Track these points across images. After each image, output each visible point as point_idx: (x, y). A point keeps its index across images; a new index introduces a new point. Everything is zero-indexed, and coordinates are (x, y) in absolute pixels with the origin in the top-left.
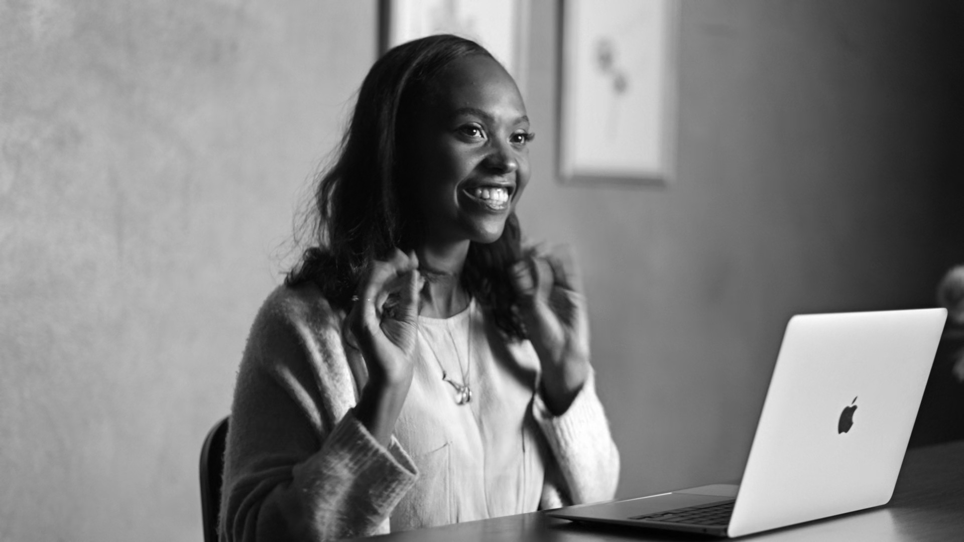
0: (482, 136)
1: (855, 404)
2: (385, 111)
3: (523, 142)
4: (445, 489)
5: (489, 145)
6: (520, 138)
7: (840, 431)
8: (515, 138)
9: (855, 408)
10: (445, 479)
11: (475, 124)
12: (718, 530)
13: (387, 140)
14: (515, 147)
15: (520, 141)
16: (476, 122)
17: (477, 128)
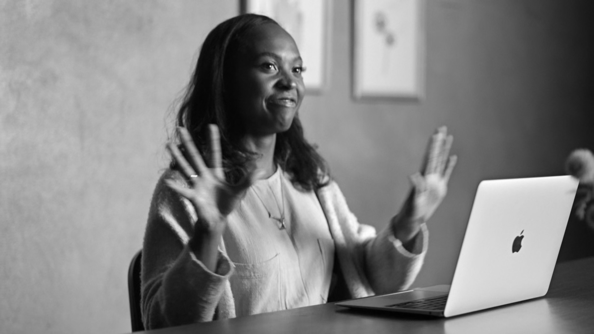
0: (275, 69)
1: (523, 234)
2: (216, 59)
3: (299, 72)
4: (278, 281)
5: (280, 74)
6: (297, 70)
7: (513, 251)
8: (294, 70)
9: (522, 237)
10: (278, 276)
11: (271, 62)
12: (439, 313)
13: (218, 75)
14: (295, 76)
15: (297, 72)
16: (272, 60)
17: (271, 65)
